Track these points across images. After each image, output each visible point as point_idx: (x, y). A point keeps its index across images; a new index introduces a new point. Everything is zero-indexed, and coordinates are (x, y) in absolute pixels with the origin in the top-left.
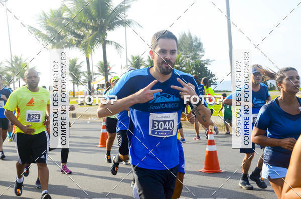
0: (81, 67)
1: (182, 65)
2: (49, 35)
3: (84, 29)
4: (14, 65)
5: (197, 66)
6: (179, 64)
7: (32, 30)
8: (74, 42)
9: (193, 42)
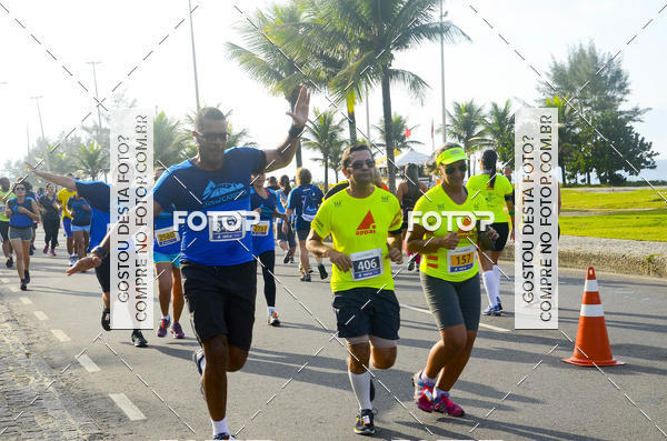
0: (342, 130)
1: (573, 123)
2: (270, 61)
3: (342, 47)
5: (606, 124)
7: (237, 51)
8: (323, 75)
9: (598, 69)
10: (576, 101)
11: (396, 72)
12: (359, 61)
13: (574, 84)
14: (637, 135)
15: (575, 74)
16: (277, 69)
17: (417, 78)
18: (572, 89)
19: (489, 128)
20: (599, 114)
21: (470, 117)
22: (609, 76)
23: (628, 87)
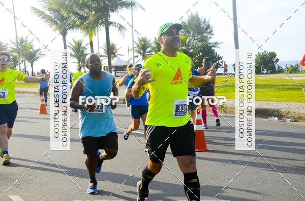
0: (86, 49)
1: (190, 47)
2: (52, 16)
3: (87, 10)
4: (19, 47)
5: (204, 48)
6: (186, 46)
7: (36, 11)
8: (78, 23)
9: (200, 24)
10: (191, 37)
11: (112, 23)
12: (94, 17)
13: (190, 30)
14: (216, 53)
15: (190, 26)
16: (56, 20)
17: (121, 26)
18: (189, 32)
19: (153, 49)
20: (201, 43)
21: (145, 44)
22: (205, 27)
23: (213, 32)
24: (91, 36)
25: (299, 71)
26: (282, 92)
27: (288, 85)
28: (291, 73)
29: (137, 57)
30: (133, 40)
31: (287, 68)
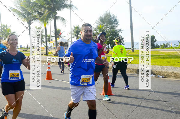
3: (42, 9)
4: (2, 30)
5: (113, 32)
6: (102, 31)
8: (37, 17)
9: (111, 18)
10: (105, 26)
11: (58, 17)
12: (48, 13)
13: (105, 22)
15: (105, 19)
17: (64, 19)
20: (111, 30)
21: (78, 30)
22: (114, 20)
23: (118, 24)
24: (45, 25)
25: (168, 47)
26: (158, 60)
27: (161, 55)
28: (163, 48)
29: (73, 37)
30: (71, 28)
31: (161, 45)
